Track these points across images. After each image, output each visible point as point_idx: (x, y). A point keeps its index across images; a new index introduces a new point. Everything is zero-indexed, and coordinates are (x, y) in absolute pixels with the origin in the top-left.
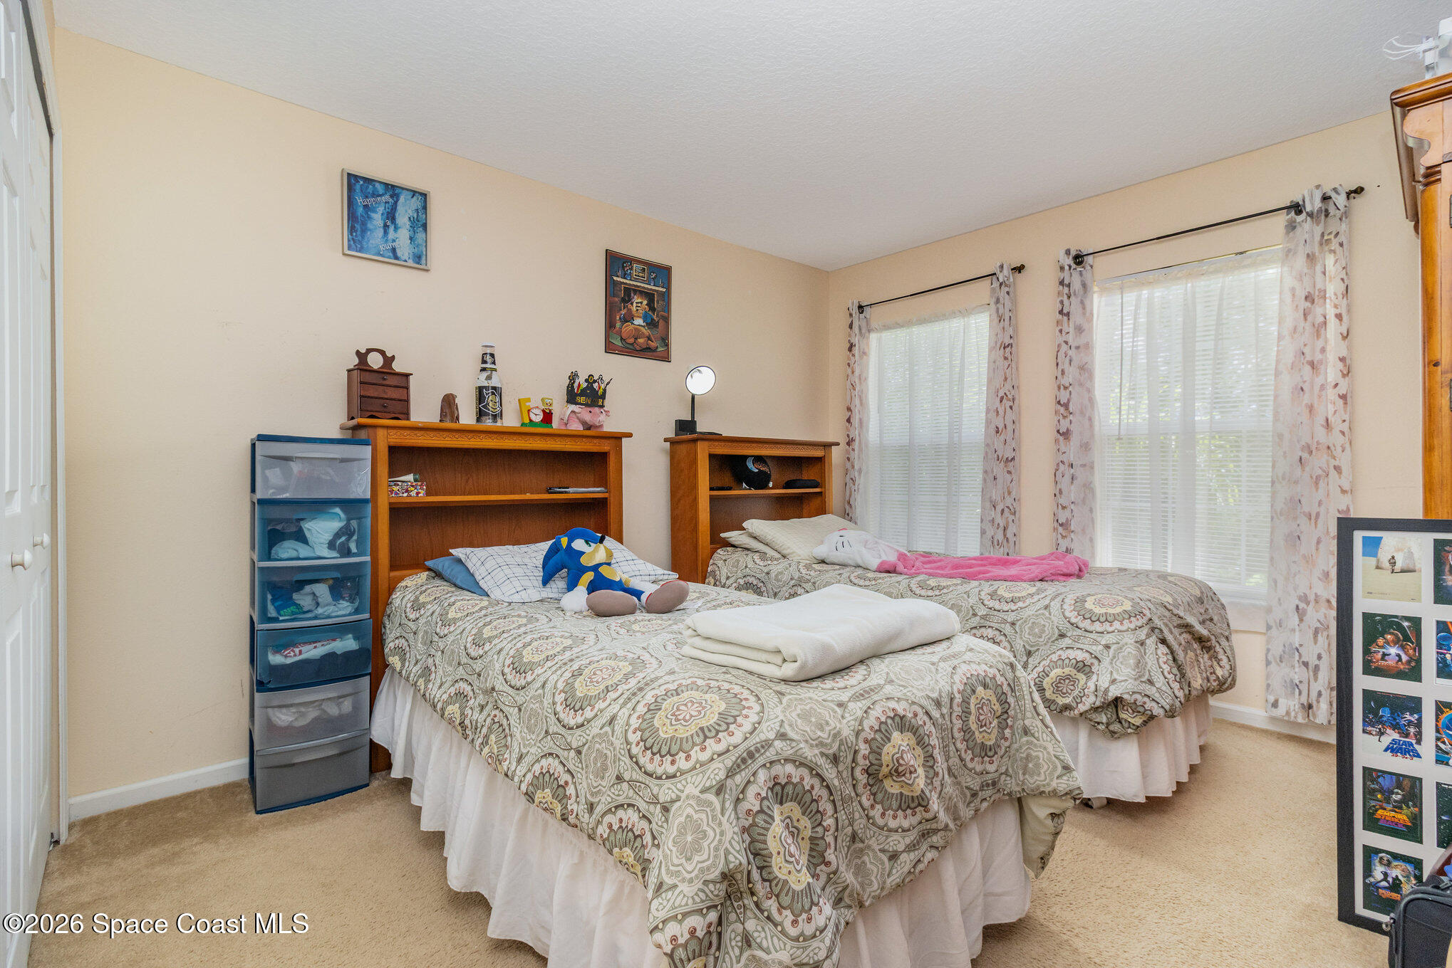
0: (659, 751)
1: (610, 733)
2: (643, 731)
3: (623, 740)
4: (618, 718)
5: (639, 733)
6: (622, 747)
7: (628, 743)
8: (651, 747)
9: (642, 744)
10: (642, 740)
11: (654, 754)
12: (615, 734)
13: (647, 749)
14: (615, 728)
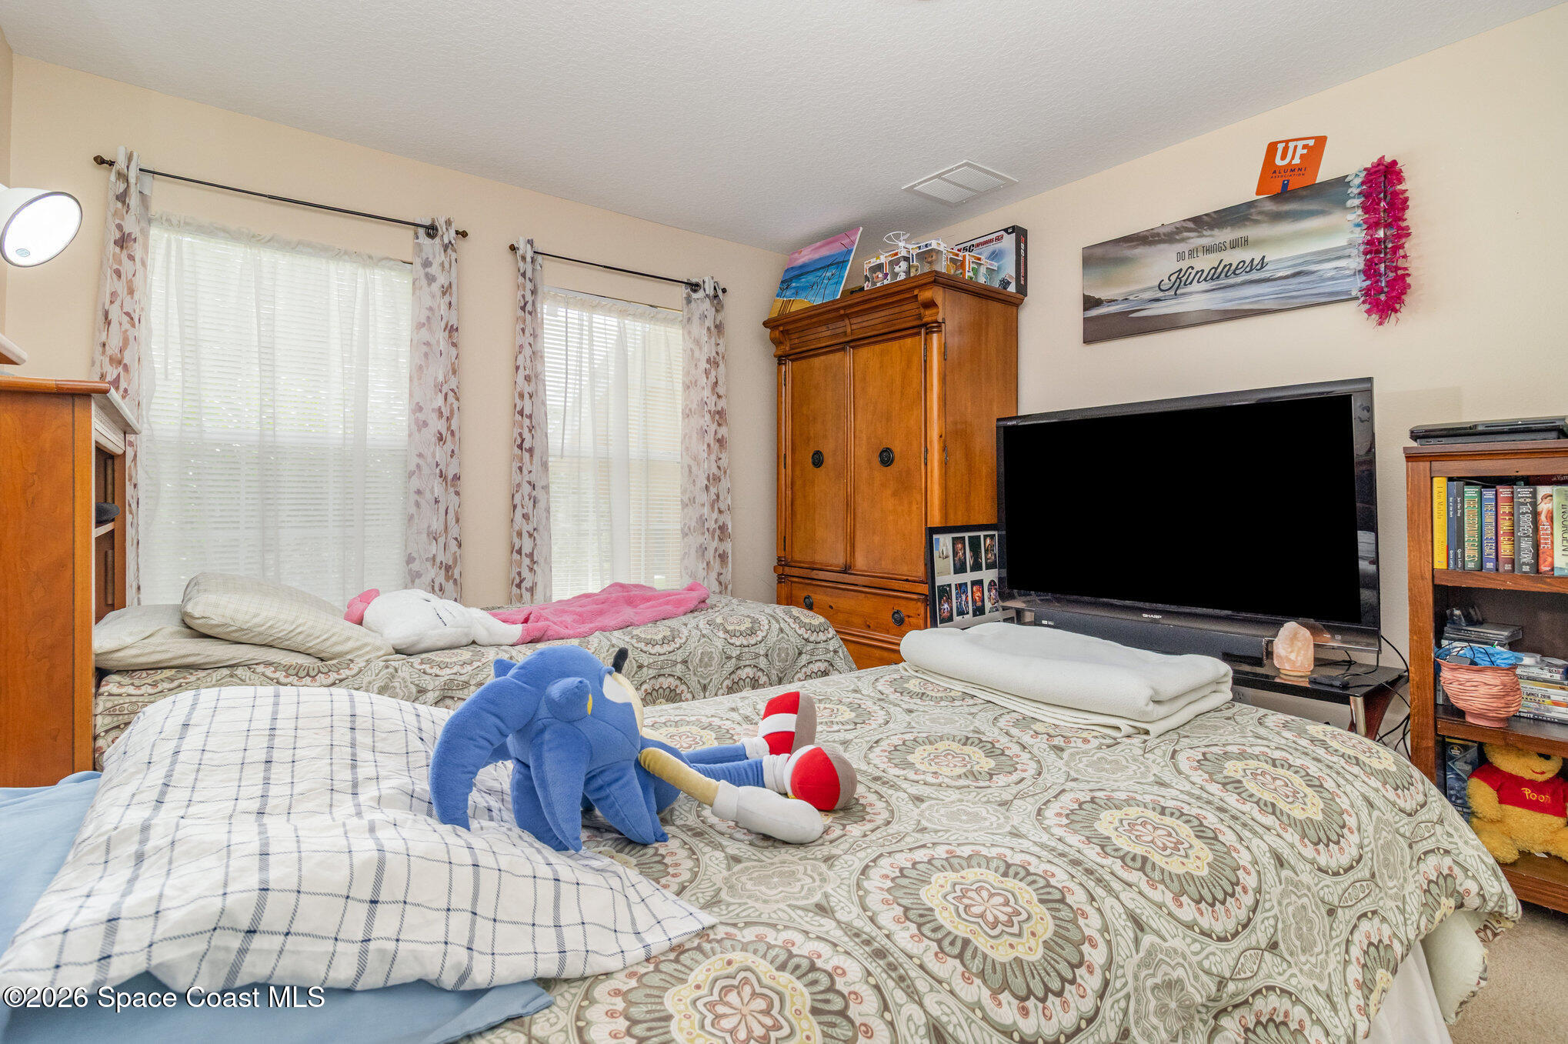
0: (1226, 893)
1: (1158, 940)
2: (1183, 892)
3: (1181, 928)
4: (1138, 911)
5: (1184, 899)
6: (1189, 940)
7: (1190, 927)
8: (1215, 898)
9: (1203, 905)
10: (1198, 902)
11: (1223, 903)
12: (1164, 932)
13: (1212, 905)
14: (1155, 926)
